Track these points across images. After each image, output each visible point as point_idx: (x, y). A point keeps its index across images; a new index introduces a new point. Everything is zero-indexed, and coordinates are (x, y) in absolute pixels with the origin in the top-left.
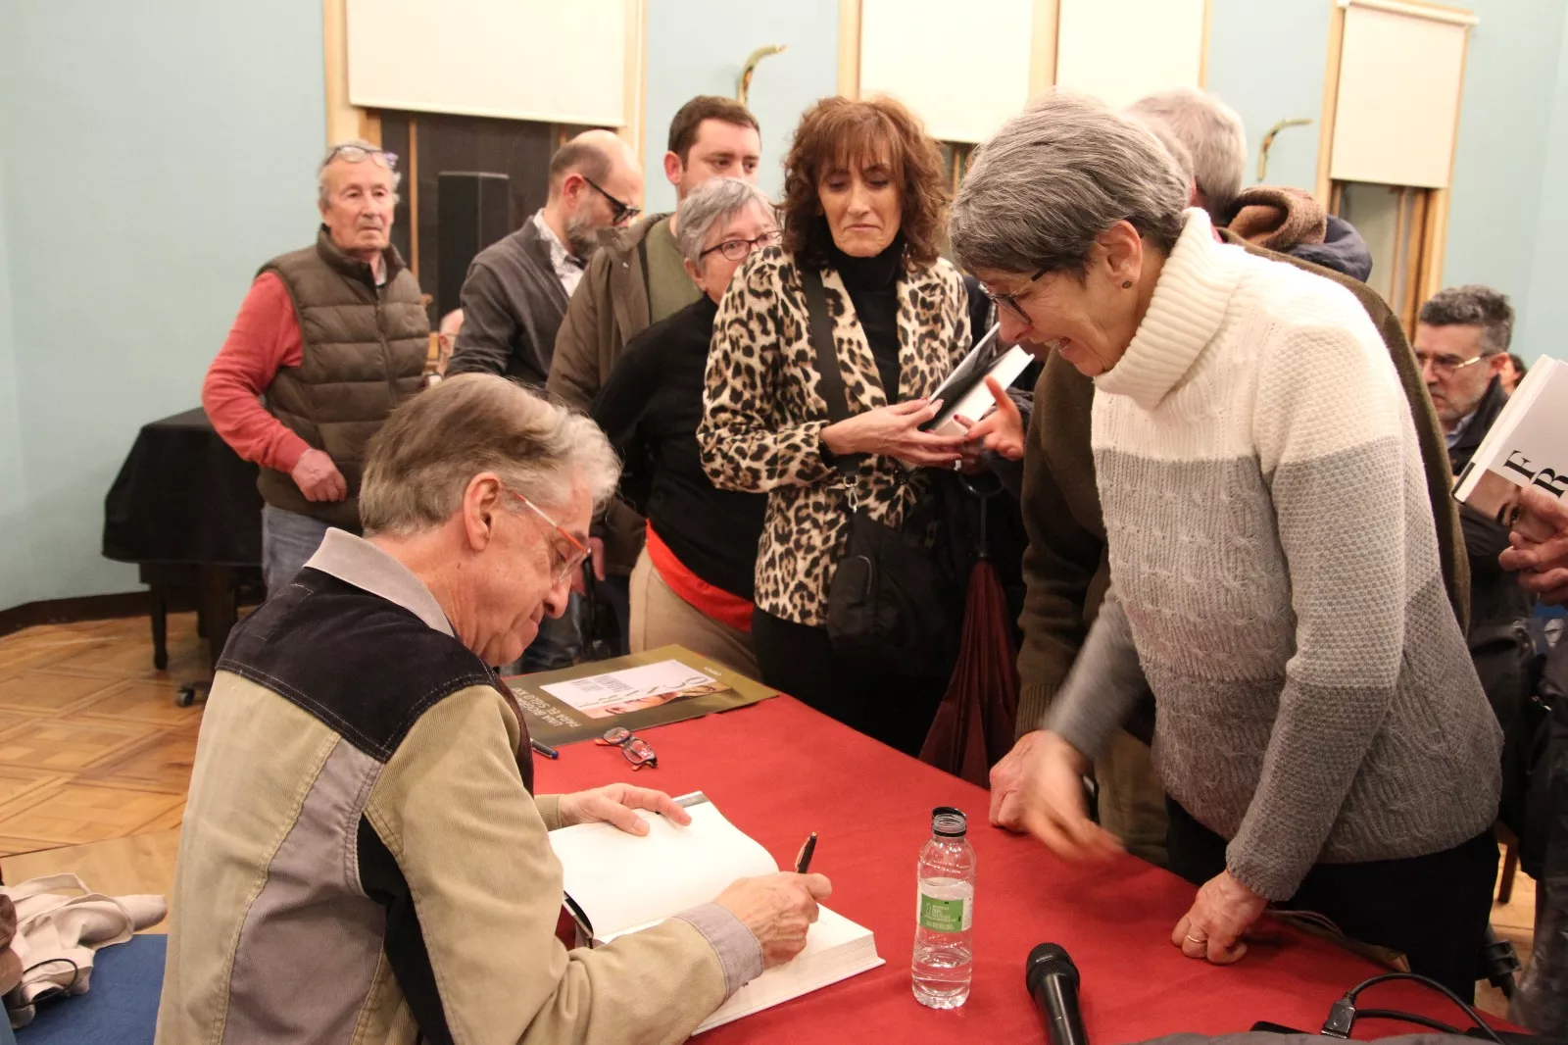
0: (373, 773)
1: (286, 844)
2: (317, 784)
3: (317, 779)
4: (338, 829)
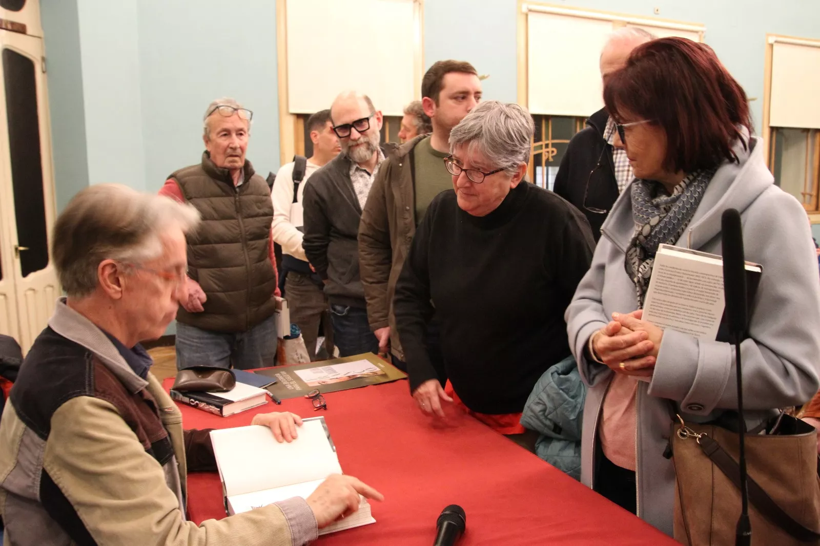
0: (42, 446)
1: (9, 477)
4: (31, 474)
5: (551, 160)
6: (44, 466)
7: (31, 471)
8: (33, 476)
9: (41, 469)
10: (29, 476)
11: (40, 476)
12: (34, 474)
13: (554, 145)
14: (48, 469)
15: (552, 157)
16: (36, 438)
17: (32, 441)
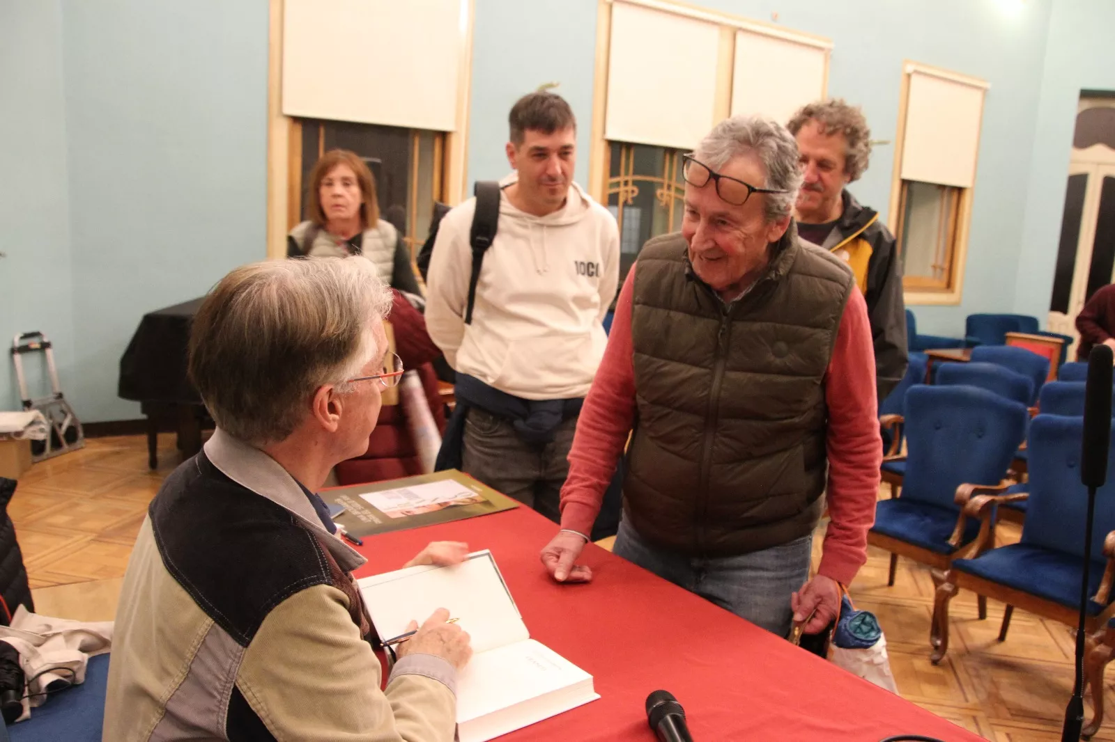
0: (239, 654)
1: (178, 692)
2: (199, 654)
3: (198, 651)
4: (215, 693)
5: (630, 202)
6: (237, 685)
7: (216, 689)
8: (219, 697)
9: (232, 687)
10: (213, 696)
11: (229, 698)
12: (219, 693)
13: (635, 183)
14: (243, 689)
15: (633, 199)
16: (230, 643)
17: (223, 646)
